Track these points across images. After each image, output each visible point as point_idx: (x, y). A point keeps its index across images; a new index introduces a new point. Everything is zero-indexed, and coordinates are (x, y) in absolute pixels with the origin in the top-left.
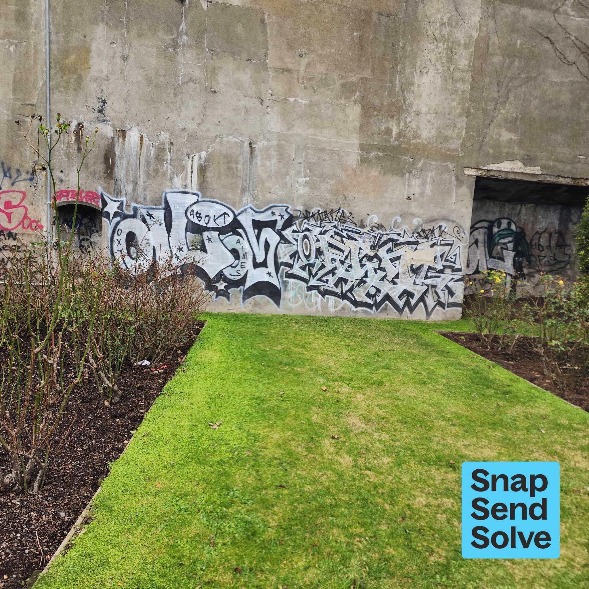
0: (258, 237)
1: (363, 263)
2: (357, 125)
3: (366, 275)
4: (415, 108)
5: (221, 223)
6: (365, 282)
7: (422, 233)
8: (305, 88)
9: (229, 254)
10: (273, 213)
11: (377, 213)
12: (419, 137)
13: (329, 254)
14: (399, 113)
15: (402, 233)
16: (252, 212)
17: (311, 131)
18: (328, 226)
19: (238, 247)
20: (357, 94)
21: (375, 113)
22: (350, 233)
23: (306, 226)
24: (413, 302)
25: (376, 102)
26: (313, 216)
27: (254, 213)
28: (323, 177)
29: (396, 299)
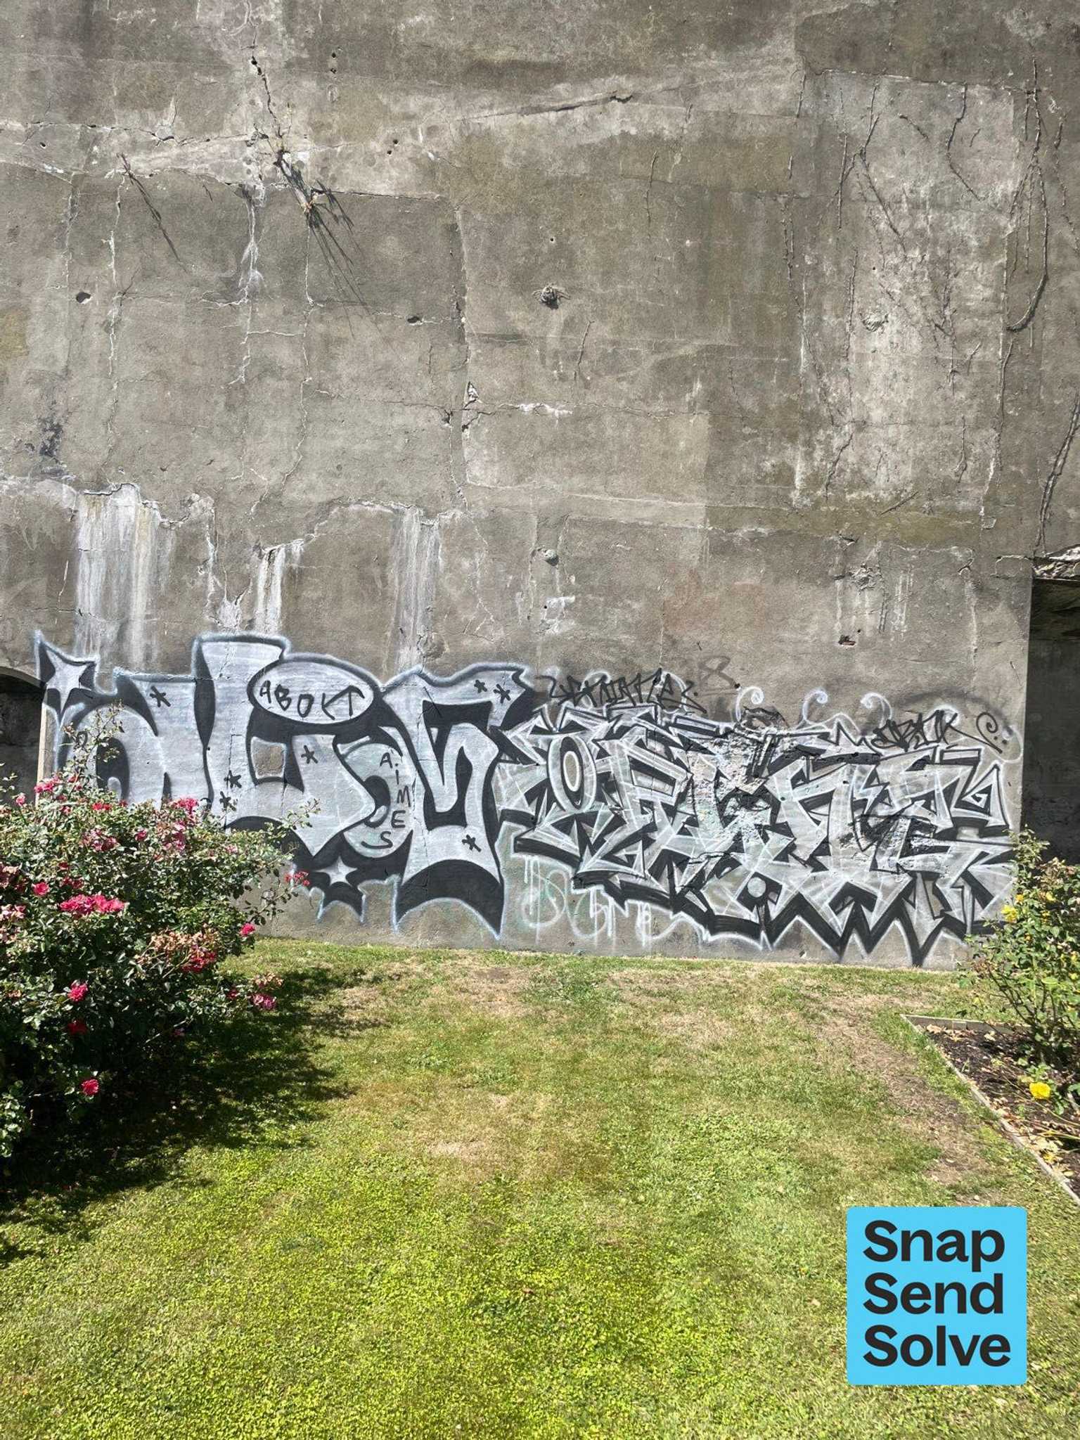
0: (439, 748)
1: (729, 811)
2: (699, 460)
3: (737, 845)
4: (851, 414)
5: (341, 713)
6: (735, 864)
7: (887, 733)
8: (563, 378)
9: (361, 791)
10: (480, 687)
11: (762, 682)
12: (867, 484)
13: (635, 790)
14: (808, 427)
15: (833, 731)
16: (422, 683)
17: (578, 481)
18: (630, 718)
19: (385, 772)
20: (698, 386)
21: (747, 430)
22: (688, 734)
23: (569, 716)
24: (873, 918)
25: (749, 403)
26: (588, 690)
27: (429, 687)
28: (614, 593)
29: (824, 909)
